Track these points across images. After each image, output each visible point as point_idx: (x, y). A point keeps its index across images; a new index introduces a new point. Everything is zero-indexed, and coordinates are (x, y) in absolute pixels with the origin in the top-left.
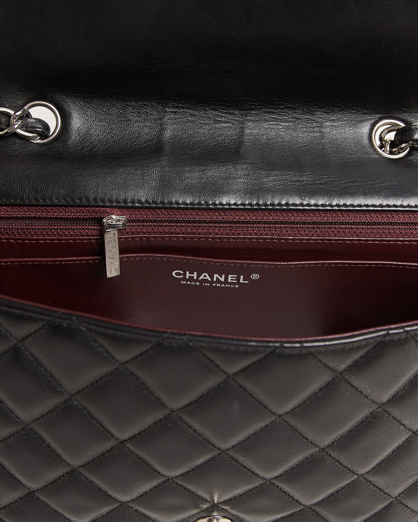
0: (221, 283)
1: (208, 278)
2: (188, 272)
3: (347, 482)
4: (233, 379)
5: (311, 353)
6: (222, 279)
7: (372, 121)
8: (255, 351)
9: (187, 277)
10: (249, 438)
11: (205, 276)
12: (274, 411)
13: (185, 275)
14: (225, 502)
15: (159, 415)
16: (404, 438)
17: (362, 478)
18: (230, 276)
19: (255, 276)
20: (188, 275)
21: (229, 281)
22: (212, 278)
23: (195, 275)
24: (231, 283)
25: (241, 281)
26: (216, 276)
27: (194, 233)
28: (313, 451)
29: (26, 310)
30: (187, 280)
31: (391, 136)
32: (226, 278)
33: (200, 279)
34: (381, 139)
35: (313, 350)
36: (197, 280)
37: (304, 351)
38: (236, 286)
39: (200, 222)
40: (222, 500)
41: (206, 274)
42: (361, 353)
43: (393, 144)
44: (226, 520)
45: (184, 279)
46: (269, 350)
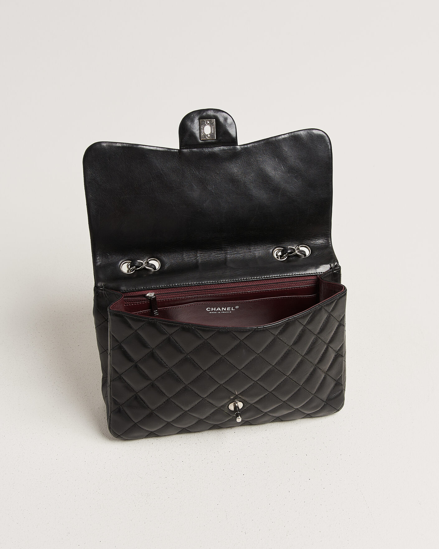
0: (225, 311)
1: (220, 310)
2: (212, 308)
3: (283, 379)
4: (242, 342)
5: (267, 329)
6: (225, 310)
7: (272, 249)
8: (249, 330)
9: (212, 310)
10: (248, 363)
11: (219, 309)
12: (256, 352)
13: (211, 309)
14: (240, 394)
15: (218, 358)
16: (300, 359)
17: (288, 377)
18: (228, 308)
19: (237, 307)
20: (212, 309)
21: (228, 310)
22: (221, 309)
23: (215, 309)
24: (228, 311)
25: (232, 310)
26: (223, 308)
27: (214, 294)
28: (270, 367)
29: (174, 323)
30: (212, 312)
31: (280, 254)
32: (226, 309)
33: (217, 310)
34: (277, 255)
35: (267, 328)
36: (216, 311)
37: (264, 329)
38: (230, 312)
39: (216, 289)
40: (239, 393)
41: (219, 308)
42: (282, 327)
43: (281, 256)
44: (240, 402)
45: (211, 311)
46: (253, 330)
